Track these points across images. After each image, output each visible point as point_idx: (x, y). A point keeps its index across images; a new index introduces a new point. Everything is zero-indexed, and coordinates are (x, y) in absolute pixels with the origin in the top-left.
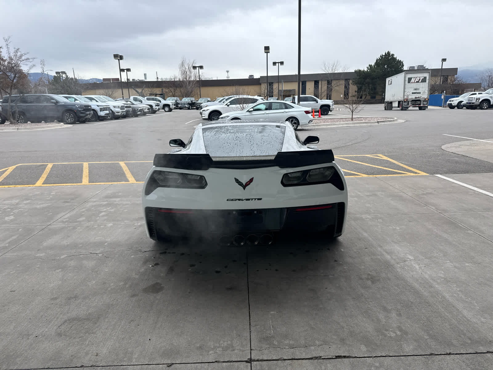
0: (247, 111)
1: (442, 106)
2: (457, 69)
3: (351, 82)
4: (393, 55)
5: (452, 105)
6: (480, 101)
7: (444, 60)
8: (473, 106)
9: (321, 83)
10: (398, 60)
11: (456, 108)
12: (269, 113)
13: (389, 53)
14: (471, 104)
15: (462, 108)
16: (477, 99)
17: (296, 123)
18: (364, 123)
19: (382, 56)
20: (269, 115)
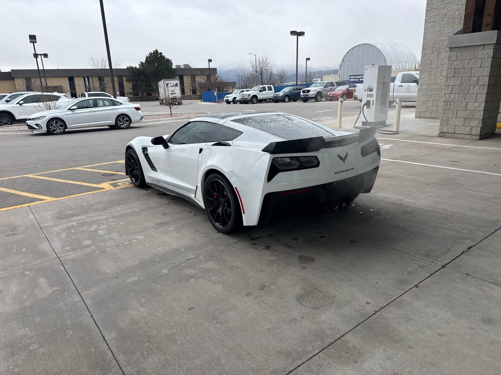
0: (68, 110)
1: (217, 102)
2: (216, 68)
3: (124, 78)
4: (161, 53)
5: (229, 101)
6: (251, 96)
7: (210, 61)
8: (246, 101)
9: (91, 78)
10: (167, 58)
11: (232, 103)
12: (96, 111)
13: (156, 51)
14: (245, 100)
15: (236, 103)
16: (248, 95)
17: (127, 120)
18: (184, 118)
19: (151, 54)
20: (97, 112)
